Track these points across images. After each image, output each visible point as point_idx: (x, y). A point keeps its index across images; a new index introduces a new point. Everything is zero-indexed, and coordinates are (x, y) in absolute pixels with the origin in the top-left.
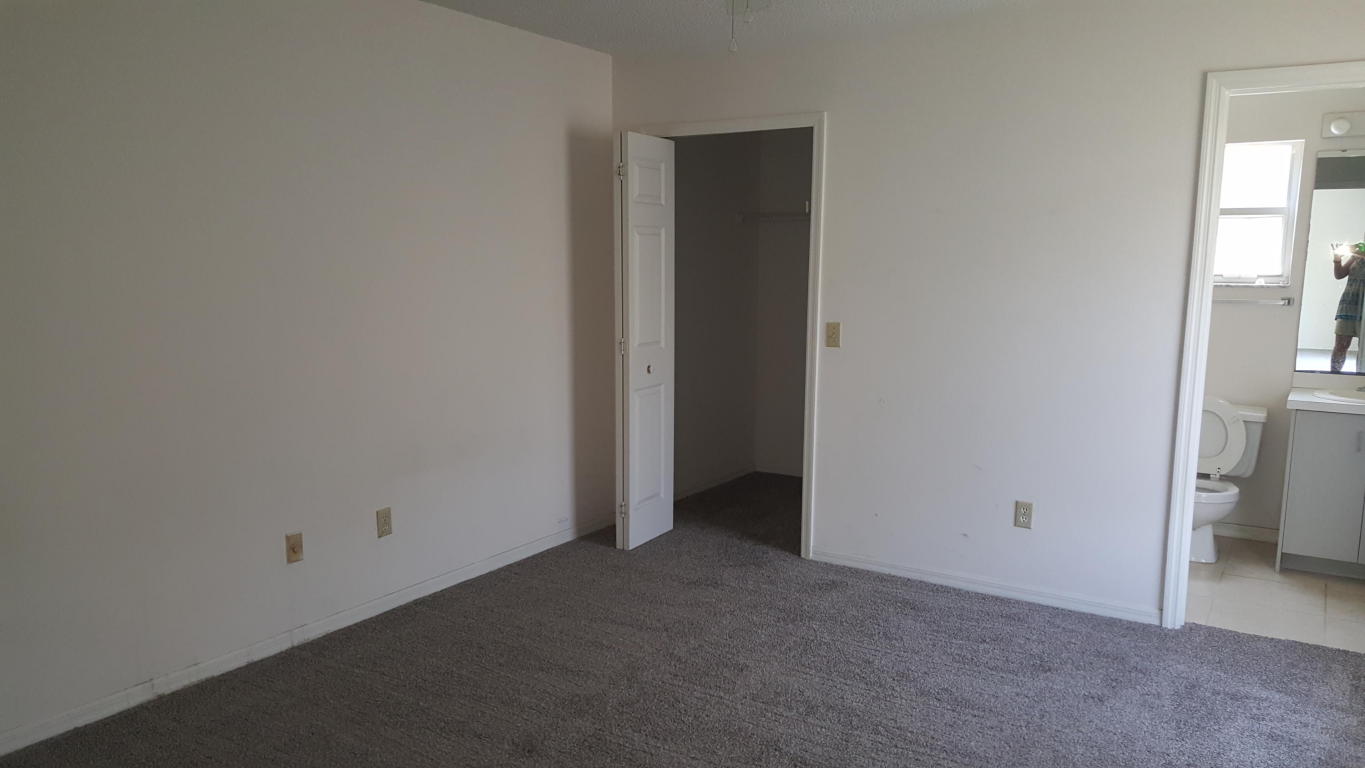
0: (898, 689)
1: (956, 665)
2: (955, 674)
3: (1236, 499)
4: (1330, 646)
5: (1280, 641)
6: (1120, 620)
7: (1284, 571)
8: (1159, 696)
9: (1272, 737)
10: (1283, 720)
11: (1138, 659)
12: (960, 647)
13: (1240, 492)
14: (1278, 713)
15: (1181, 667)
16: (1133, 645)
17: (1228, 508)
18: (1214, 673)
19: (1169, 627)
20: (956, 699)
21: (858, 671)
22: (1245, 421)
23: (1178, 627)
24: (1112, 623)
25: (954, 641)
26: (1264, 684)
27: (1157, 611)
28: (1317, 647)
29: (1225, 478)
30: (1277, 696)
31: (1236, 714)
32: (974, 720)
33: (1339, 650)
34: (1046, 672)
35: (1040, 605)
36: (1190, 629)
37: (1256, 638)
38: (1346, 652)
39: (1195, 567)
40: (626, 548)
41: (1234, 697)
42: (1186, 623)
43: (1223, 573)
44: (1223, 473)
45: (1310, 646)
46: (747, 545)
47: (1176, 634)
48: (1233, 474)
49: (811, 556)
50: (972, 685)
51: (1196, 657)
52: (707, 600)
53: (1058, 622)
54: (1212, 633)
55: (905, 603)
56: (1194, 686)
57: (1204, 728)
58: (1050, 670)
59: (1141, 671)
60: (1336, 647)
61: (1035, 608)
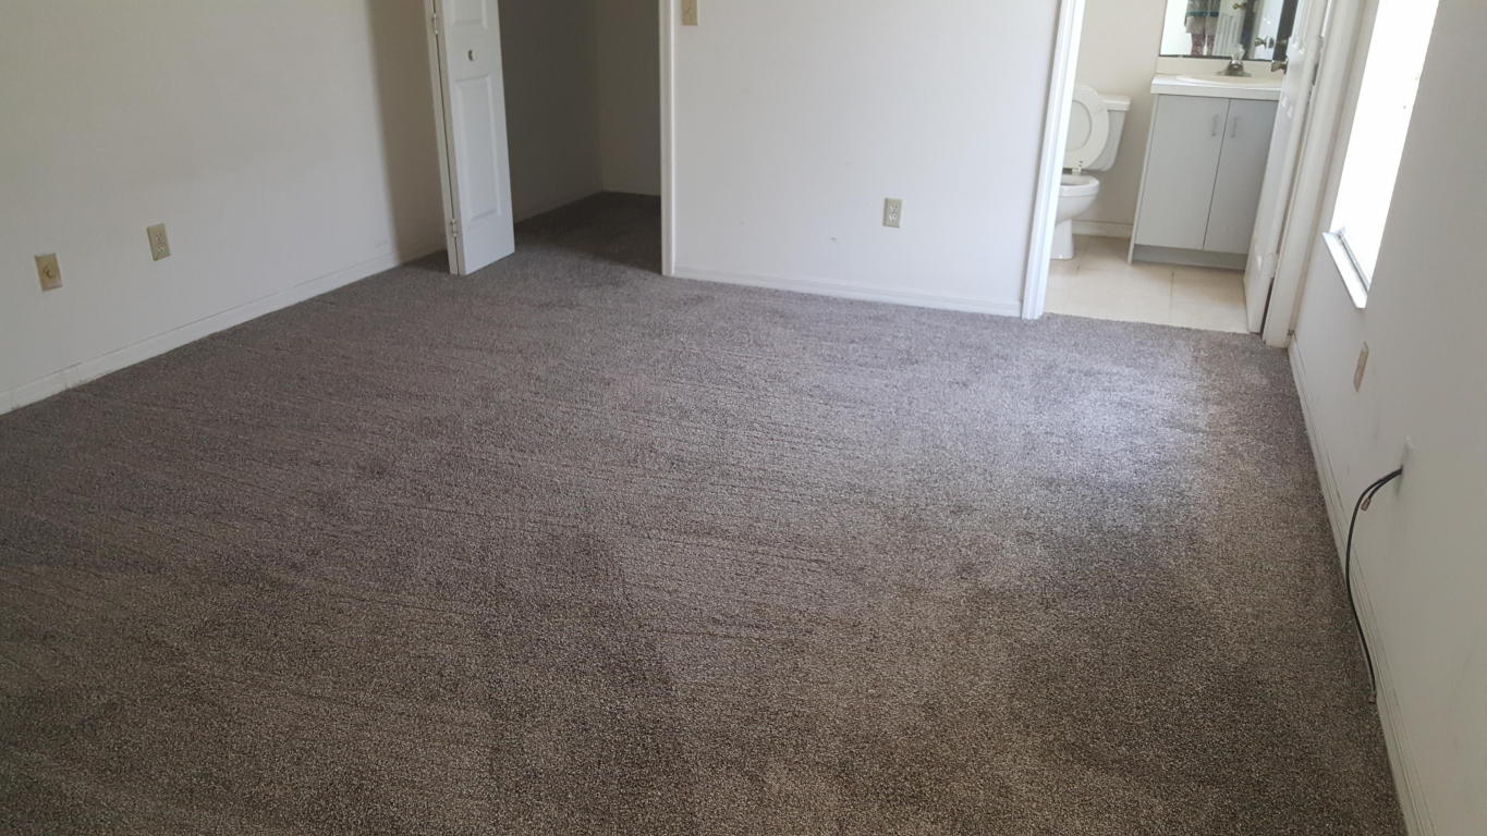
0: (770, 389)
1: (828, 364)
2: (826, 373)
3: (1095, 192)
4: (1175, 325)
5: (1130, 323)
6: (982, 315)
7: (1135, 262)
8: (1019, 378)
9: (1121, 404)
10: (1131, 390)
11: (998, 347)
12: (831, 348)
13: (1101, 185)
14: (1127, 384)
15: (1039, 352)
16: (994, 335)
17: (1088, 201)
18: (1070, 354)
19: (1029, 317)
20: (828, 395)
21: (730, 376)
22: (1109, 111)
23: (1036, 317)
24: (974, 318)
25: (824, 343)
26: (1115, 362)
27: (1017, 303)
28: (1163, 327)
29: (1086, 172)
30: (1127, 370)
31: (1089, 387)
32: (846, 410)
33: (1182, 328)
34: (913, 364)
35: (907, 307)
36: (1048, 318)
37: (1108, 323)
38: (1189, 330)
39: (1054, 262)
40: (461, 273)
41: (1087, 374)
42: (1045, 313)
43: (1078, 268)
44: (1084, 166)
45: (1157, 326)
46: (601, 266)
47: (1036, 324)
48: (1094, 168)
49: (673, 272)
50: (842, 381)
51: (1053, 342)
52: (564, 321)
53: (923, 319)
54: (1068, 321)
55: (775, 312)
56: (1051, 367)
57: (1060, 402)
58: (917, 362)
59: (1002, 357)
60: (1180, 325)
61: (901, 309)
